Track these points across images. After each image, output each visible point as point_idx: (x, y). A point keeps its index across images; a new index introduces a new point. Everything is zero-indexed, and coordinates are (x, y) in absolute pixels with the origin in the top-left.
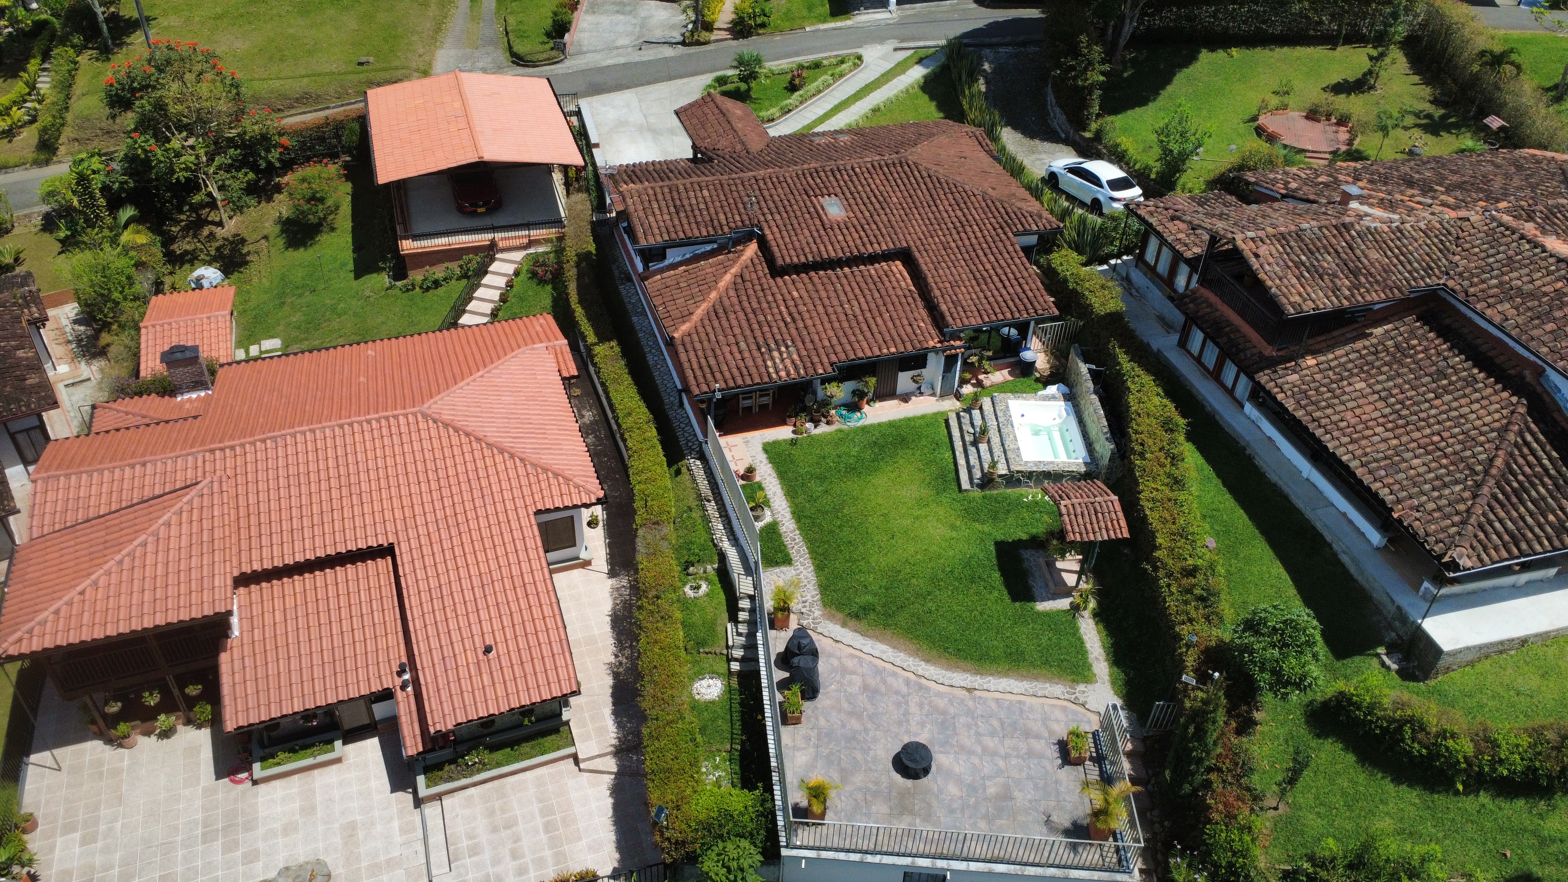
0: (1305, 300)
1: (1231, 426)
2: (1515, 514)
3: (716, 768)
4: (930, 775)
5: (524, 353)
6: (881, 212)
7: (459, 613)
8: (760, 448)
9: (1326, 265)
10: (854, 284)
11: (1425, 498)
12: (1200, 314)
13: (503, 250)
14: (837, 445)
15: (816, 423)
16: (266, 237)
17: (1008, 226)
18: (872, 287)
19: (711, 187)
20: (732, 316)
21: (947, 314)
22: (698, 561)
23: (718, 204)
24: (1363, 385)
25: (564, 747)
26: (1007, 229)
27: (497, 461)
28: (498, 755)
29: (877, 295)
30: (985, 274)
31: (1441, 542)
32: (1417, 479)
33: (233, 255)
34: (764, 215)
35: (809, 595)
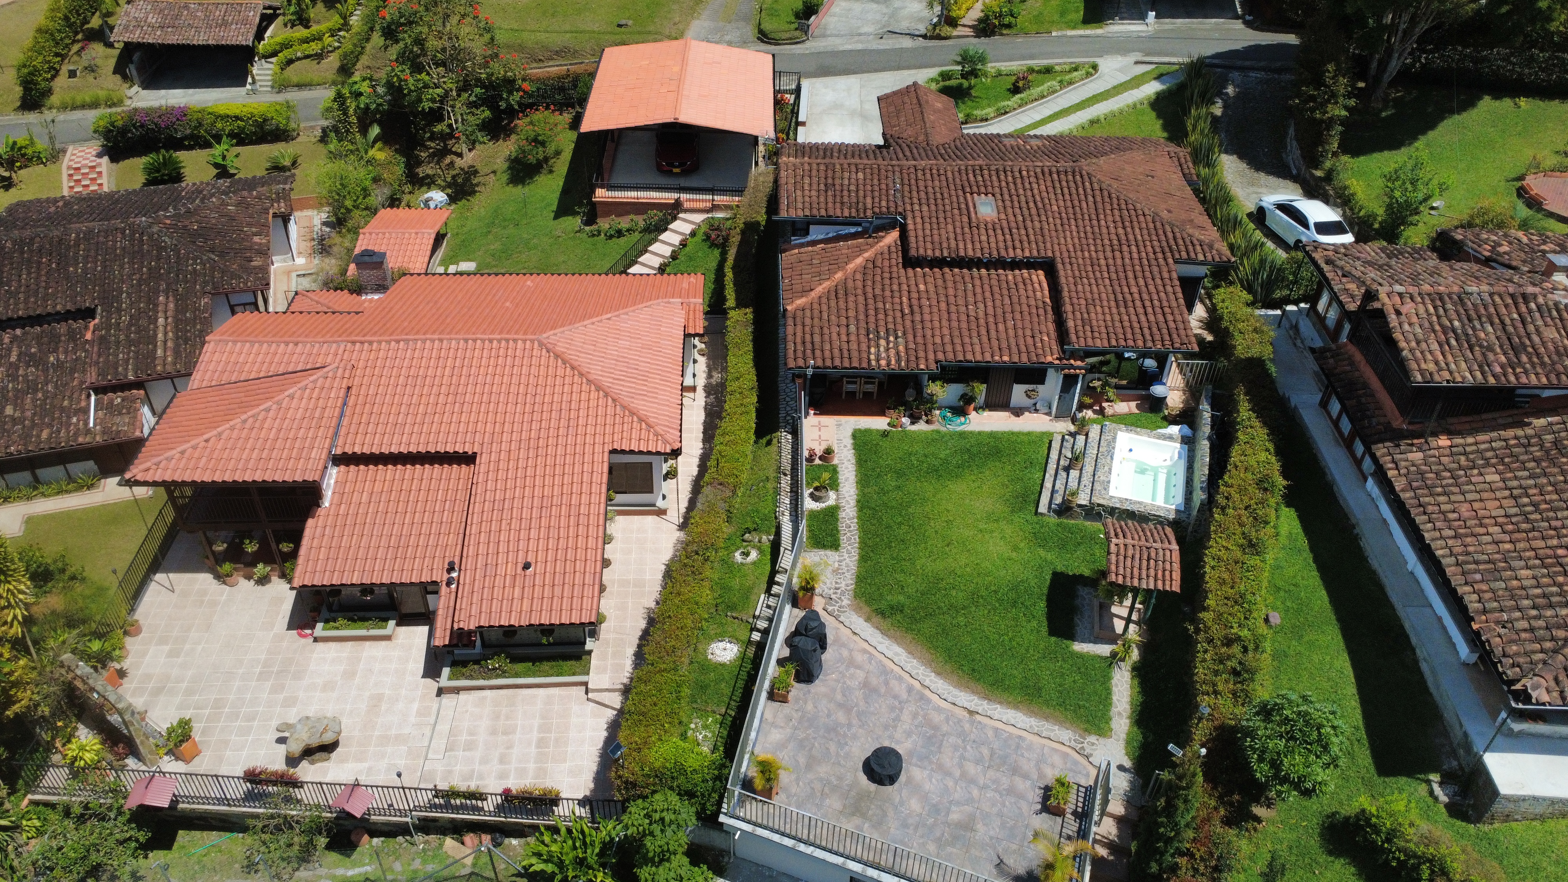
0: (1440, 369)
1: (1345, 500)
3: (706, 727)
4: (896, 785)
5: (658, 304)
6: (1036, 218)
7: (513, 527)
8: (849, 433)
9: (1482, 335)
10: (987, 287)
11: (1518, 614)
12: (1337, 371)
13: (686, 211)
14: (929, 445)
15: (915, 419)
16: (494, 172)
17: (1171, 251)
18: (1005, 292)
19: (868, 171)
20: (851, 298)
21: (1072, 330)
22: (755, 530)
23: (869, 188)
24: (1497, 477)
25: (580, 674)
26: (1169, 255)
27: (592, 397)
28: (520, 667)
29: (1007, 301)
30: (1128, 297)
31: (1518, 666)
32: (1519, 592)
33: (463, 185)
34: (912, 204)
35: (844, 583)
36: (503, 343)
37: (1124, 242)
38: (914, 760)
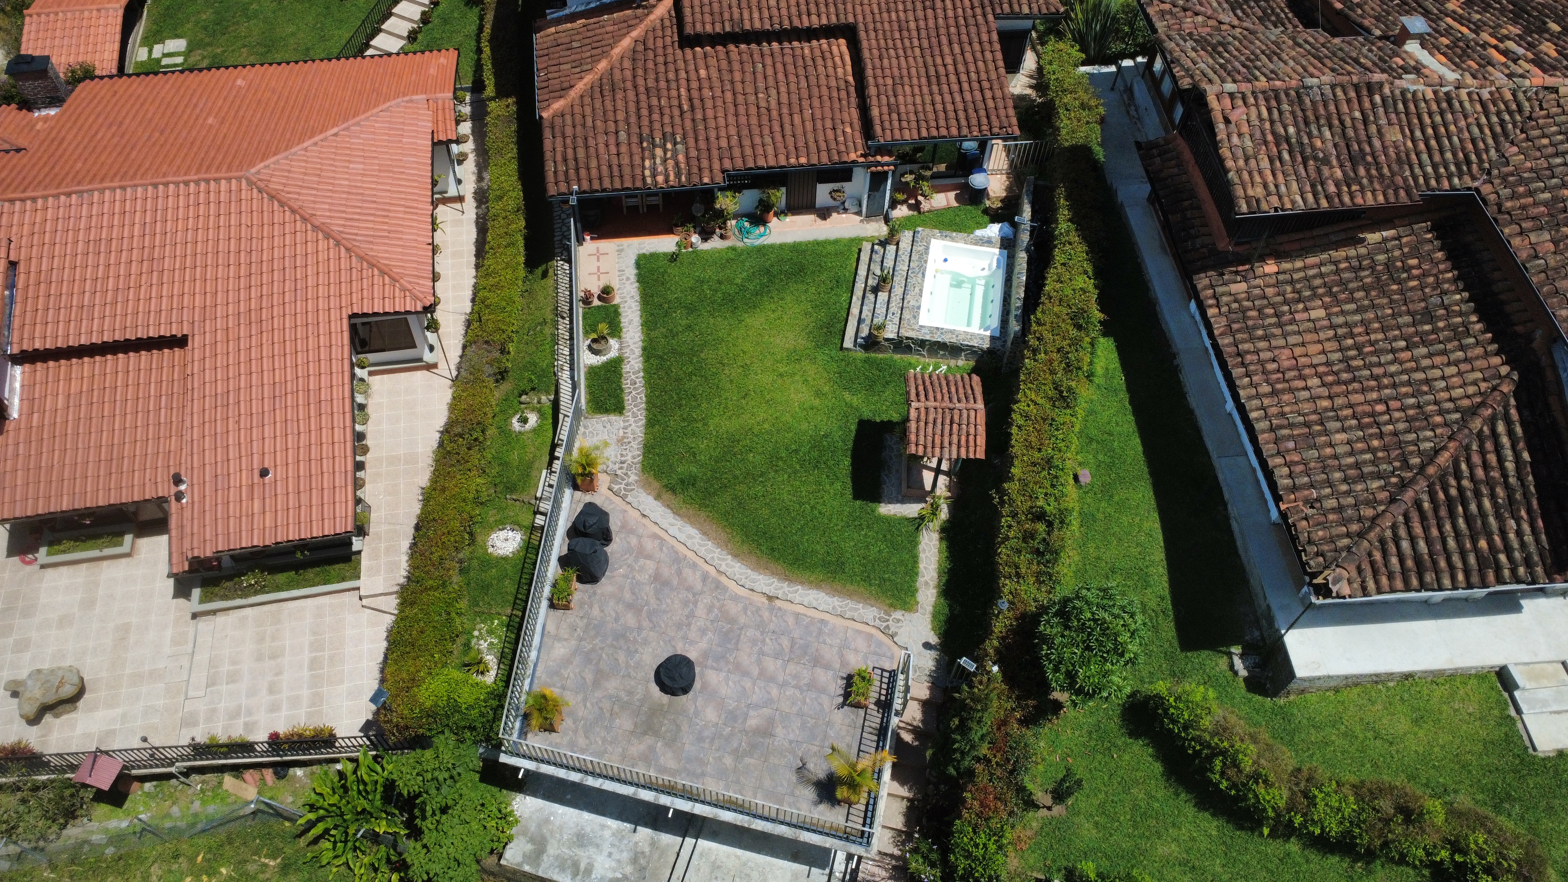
0: (1269, 194)
2: (1435, 532)
3: (490, 632)
4: (691, 693)
5: (398, 106)
7: (242, 426)
8: (632, 261)
9: (1318, 143)
10: (779, 66)
11: (1328, 491)
12: (1164, 174)
14: (723, 267)
15: (706, 236)
17: (992, 4)
18: (801, 71)
20: (620, 95)
21: (877, 121)
22: (533, 389)
24: (1321, 313)
25: (350, 579)
26: (990, 12)
27: (320, 247)
28: (281, 578)
29: (803, 84)
31: (1322, 555)
32: (1330, 462)
35: (630, 454)
36: (203, 184)
38: (710, 662)
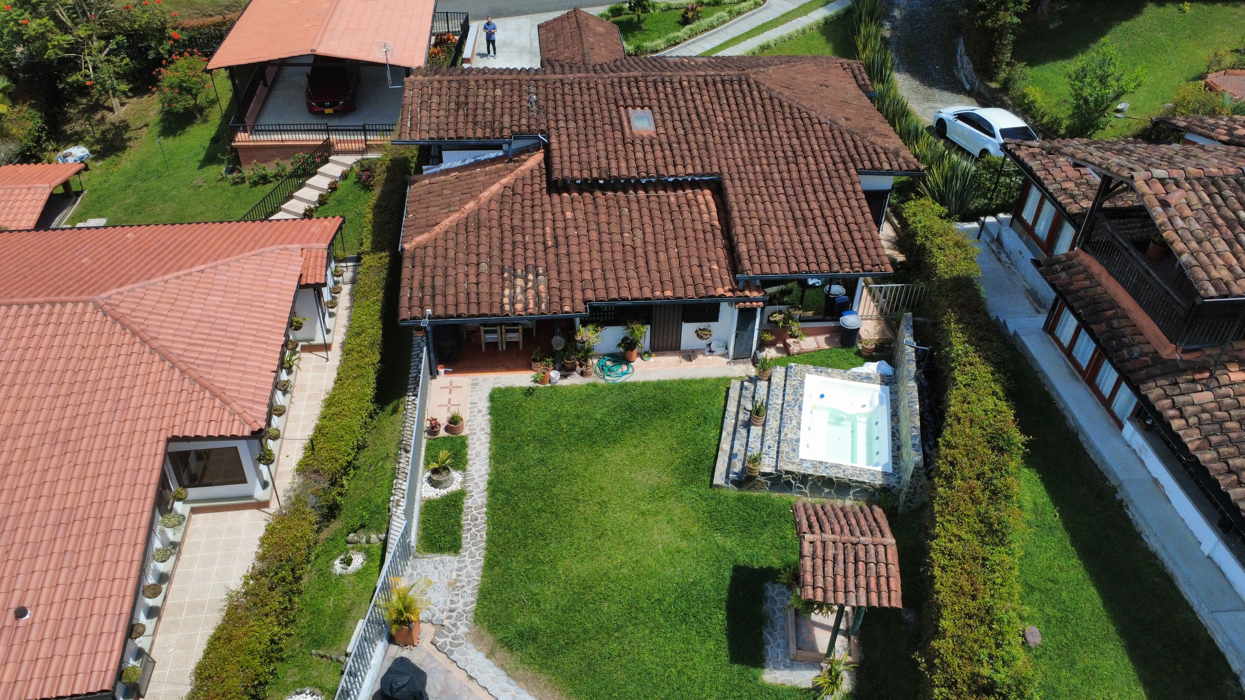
0: (1237, 278)
6: (699, 131)
7: (12, 557)
8: (487, 394)
10: (645, 211)
12: (1072, 287)
13: (338, 153)
14: (583, 401)
15: (566, 371)
16: (147, 125)
17: (853, 161)
18: (667, 216)
20: (484, 232)
21: (745, 256)
22: (363, 526)
23: (507, 105)
26: (850, 165)
27: (153, 369)
29: (669, 226)
30: (808, 214)
33: (113, 140)
34: (557, 121)
35: (462, 601)
37: (799, 153)
